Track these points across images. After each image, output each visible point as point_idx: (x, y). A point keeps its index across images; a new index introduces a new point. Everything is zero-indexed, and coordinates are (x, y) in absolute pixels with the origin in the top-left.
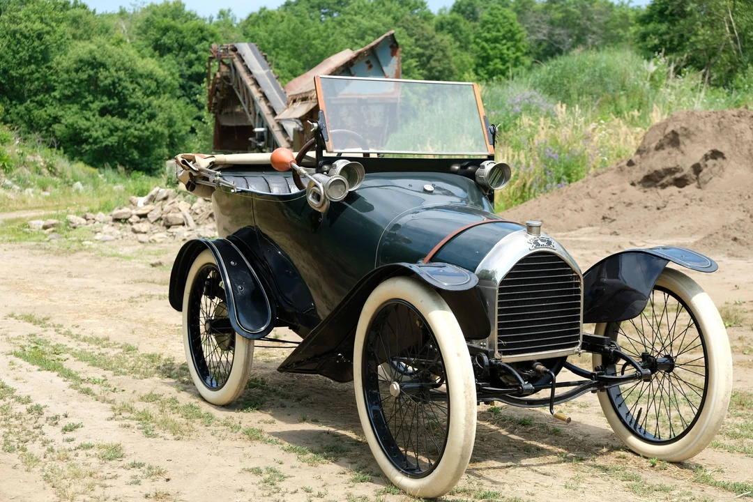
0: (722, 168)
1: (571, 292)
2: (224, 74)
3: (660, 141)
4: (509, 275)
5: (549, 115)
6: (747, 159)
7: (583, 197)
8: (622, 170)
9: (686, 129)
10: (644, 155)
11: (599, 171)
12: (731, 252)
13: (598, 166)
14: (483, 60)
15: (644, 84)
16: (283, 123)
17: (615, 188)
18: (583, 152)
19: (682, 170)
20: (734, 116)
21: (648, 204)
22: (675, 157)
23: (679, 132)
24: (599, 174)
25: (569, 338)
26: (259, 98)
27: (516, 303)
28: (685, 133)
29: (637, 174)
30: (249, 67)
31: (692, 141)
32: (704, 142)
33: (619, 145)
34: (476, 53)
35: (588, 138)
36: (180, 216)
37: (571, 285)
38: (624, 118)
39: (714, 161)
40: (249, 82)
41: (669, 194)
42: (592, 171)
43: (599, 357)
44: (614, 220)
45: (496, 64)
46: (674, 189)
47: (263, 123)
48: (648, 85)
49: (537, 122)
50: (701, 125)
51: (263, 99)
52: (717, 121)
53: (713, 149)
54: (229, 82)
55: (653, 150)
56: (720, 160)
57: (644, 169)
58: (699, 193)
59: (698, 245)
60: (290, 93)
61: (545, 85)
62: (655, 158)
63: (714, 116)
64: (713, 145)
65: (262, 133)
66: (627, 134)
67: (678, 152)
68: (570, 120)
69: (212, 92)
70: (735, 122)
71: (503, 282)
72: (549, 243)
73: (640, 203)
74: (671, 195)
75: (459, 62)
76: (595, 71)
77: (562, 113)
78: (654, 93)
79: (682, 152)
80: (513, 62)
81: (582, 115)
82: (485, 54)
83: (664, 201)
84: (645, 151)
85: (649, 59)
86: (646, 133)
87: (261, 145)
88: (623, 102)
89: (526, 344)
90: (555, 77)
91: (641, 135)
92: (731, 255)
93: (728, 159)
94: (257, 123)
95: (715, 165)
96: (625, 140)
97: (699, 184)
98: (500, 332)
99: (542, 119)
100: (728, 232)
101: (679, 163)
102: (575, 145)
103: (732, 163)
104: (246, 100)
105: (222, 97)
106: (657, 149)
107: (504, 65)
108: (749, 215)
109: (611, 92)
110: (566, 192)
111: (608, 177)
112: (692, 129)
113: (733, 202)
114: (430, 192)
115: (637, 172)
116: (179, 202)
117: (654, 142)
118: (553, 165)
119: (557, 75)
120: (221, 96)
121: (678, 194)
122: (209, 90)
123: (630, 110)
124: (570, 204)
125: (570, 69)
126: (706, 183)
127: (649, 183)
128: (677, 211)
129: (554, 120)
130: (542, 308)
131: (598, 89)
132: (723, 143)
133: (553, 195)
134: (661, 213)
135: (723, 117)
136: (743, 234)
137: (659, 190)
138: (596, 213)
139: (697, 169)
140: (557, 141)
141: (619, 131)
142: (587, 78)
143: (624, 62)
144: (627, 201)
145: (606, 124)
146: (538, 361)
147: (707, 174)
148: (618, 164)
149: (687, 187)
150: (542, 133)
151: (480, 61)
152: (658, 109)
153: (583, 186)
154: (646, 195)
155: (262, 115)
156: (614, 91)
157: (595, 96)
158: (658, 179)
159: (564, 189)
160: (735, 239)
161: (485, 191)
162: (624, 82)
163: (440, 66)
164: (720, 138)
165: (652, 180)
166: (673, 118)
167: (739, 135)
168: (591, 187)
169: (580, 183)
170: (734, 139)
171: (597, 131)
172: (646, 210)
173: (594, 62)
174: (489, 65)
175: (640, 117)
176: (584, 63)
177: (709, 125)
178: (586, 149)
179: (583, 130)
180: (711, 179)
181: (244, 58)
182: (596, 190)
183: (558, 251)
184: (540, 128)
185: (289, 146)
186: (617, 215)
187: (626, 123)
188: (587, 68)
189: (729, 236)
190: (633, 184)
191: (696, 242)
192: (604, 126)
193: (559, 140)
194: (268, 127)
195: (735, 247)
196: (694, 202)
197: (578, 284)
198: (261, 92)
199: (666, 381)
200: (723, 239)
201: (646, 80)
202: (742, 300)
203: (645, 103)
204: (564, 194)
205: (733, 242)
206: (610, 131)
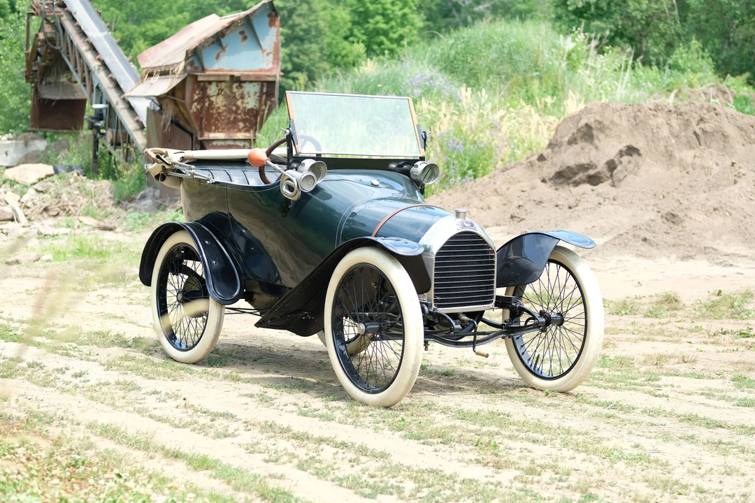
0: (637, 165)
1: (488, 262)
2: (49, 35)
3: (573, 134)
4: (442, 248)
5: (453, 100)
6: (663, 156)
7: (489, 193)
8: (532, 166)
9: (600, 123)
10: (556, 149)
11: (508, 165)
12: (640, 253)
13: (507, 160)
14: (359, 17)
15: (560, 64)
16: (130, 100)
17: (525, 185)
18: (490, 144)
19: (596, 167)
20: (650, 109)
21: (559, 203)
22: (589, 152)
23: (593, 126)
24: (507, 169)
25: (486, 297)
26: (97, 67)
27: (447, 269)
28: (599, 126)
29: (549, 170)
30: (83, 28)
31: (607, 136)
32: (619, 137)
33: (531, 136)
34: (351, 6)
35: (494, 127)
36: (8, 209)
37: (488, 257)
38: (536, 105)
39: (629, 158)
40: (83, 48)
41: (581, 192)
42: (500, 164)
43: (508, 311)
44: (523, 219)
45: (377, 23)
46: (587, 187)
47: (101, 98)
48: (564, 65)
49: (438, 107)
50: (616, 119)
51: (101, 68)
52: (633, 115)
53: (628, 144)
54: (55, 45)
55: (565, 144)
56: (635, 156)
57: (556, 165)
58: (613, 192)
59: (608, 245)
60: (145, 65)
61: (445, 62)
62: (567, 154)
63: (630, 109)
64: (629, 140)
65: (101, 110)
66: (538, 124)
67: (591, 147)
68: (475, 105)
69: (31, 57)
70: (652, 117)
71: (438, 254)
72: (472, 225)
73: (551, 201)
74: (584, 193)
75: (329, 18)
76: (503, 47)
77: (466, 97)
78: (570, 76)
79: (596, 147)
80: (399, 21)
81: (488, 100)
82: (362, 9)
83: (576, 200)
84: (556, 145)
85: (566, 34)
86: (559, 125)
87: (99, 125)
88: (535, 86)
89: (454, 300)
90: (457, 53)
91: (554, 126)
92: (639, 256)
93: (644, 156)
94: (94, 98)
95: (630, 162)
96: (537, 132)
97: (613, 182)
98: (435, 290)
99: (444, 104)
100: (638, 232)
101: (592, 159)
102: (481, 135)
103: (648, 160)
104: (79, 68)
105: (44, 64)
106: (570, 143)
107: (387, 23)
108: (660, 215)
109: (522, 73)
110: (471, 188)
111: (518, 172)
112: (606, 123)
113: (647, 202)
114: (377, 186)
115: (548, 168)
116: (5, 193)
117: (567, 135)
118: (457, 158)
119: (459, 50)
120: (43, 61)
121: (591, 192)
122: (27, 54)
123: (542, 96)
124: (476, 201)
125: (475, 44)
126: (620, 181)
127: (561, 180)
128: (589, 211)
129: (458, 106)
130: (466, 273)
131: (507, 68)
132: (639, 138)
133: (456, 191)
134: (573, 212)
135: (639, 111)
136: (653, 235)
137: (571, 188)
138: (504, 212)
139: (611, 166)
140: (461, 130)
141: (530, 120)
142: (495, 56)
143: (538, 37)
144: (537, 198)
145: (516, 111)
146: (464, 313)
147: (621, 171)
148: (528, 158)
149: (601, 185)
150: (445, 121)
151: (357, 18)
152: (574, 96)
153: (490, 182)
154: (557, 192)
155: (102, 88)
156: (525, 71)
157: (503, 77)
158: (571, 176)
159: (469, 184)
160: (645, 240)
161: (417, 185)
162: (537, 61)
163: (306, 23)
164: (636, 133)
165: (564, 177)
166: (587, 111)
167: (655, 131)
168: (498, 183)
169: (486, 177)
170: (650, 135)
171: (506, 119)
172: (557, 208)
173: (502, 36)
174: (368, 22)
175: (554, 105)
176: (492, 38)
177: (624, 118)
178: (493, 140)
179: (491, 118)
180: (626, 176)
181: (76, 17)
182: (504, 187)
183: (479, 231)
184: (441, 115)
185: (138, 127)
186: (527, 214)
187: (537, 111)
188: (494, 43)
189: (639, 236)
190: (544, 181)
191: (606, 242)
192: (513, 114)
193: (464, 129)
194: (109, 103)
195: (645, 248)
196: (607, 201)
197: (493, 257)
198: (99, 60)
199: (558, 332)
200: (633, 239)
201: (563, 58)
202: (642, 295)
203: (560, 87)
204: (469, 190)
205: (642, 242)
206: (521, 120)
